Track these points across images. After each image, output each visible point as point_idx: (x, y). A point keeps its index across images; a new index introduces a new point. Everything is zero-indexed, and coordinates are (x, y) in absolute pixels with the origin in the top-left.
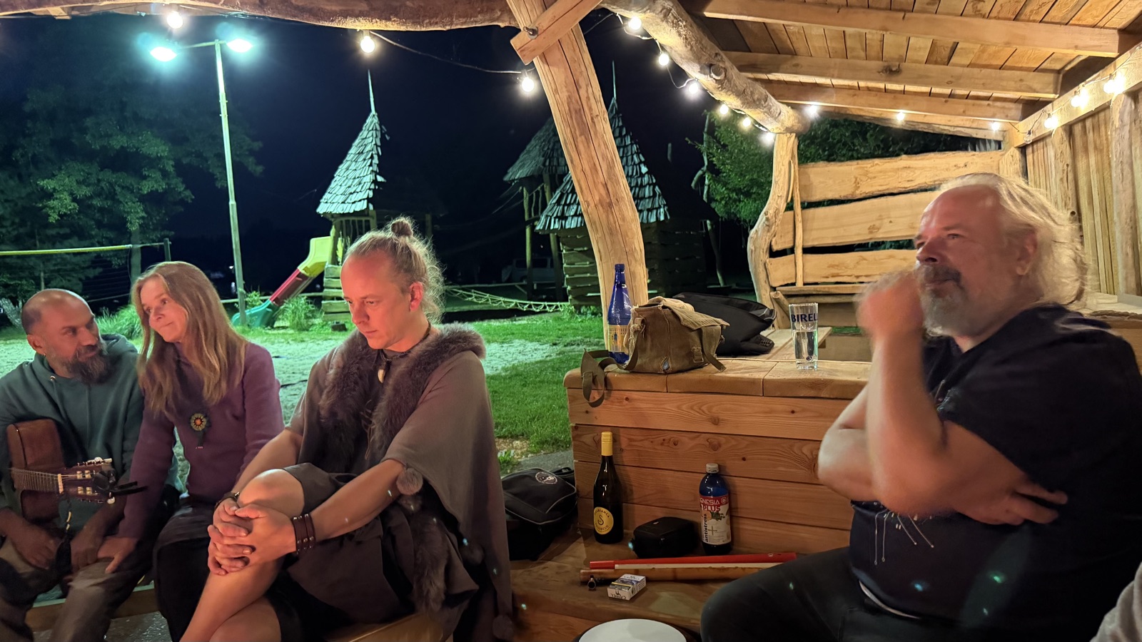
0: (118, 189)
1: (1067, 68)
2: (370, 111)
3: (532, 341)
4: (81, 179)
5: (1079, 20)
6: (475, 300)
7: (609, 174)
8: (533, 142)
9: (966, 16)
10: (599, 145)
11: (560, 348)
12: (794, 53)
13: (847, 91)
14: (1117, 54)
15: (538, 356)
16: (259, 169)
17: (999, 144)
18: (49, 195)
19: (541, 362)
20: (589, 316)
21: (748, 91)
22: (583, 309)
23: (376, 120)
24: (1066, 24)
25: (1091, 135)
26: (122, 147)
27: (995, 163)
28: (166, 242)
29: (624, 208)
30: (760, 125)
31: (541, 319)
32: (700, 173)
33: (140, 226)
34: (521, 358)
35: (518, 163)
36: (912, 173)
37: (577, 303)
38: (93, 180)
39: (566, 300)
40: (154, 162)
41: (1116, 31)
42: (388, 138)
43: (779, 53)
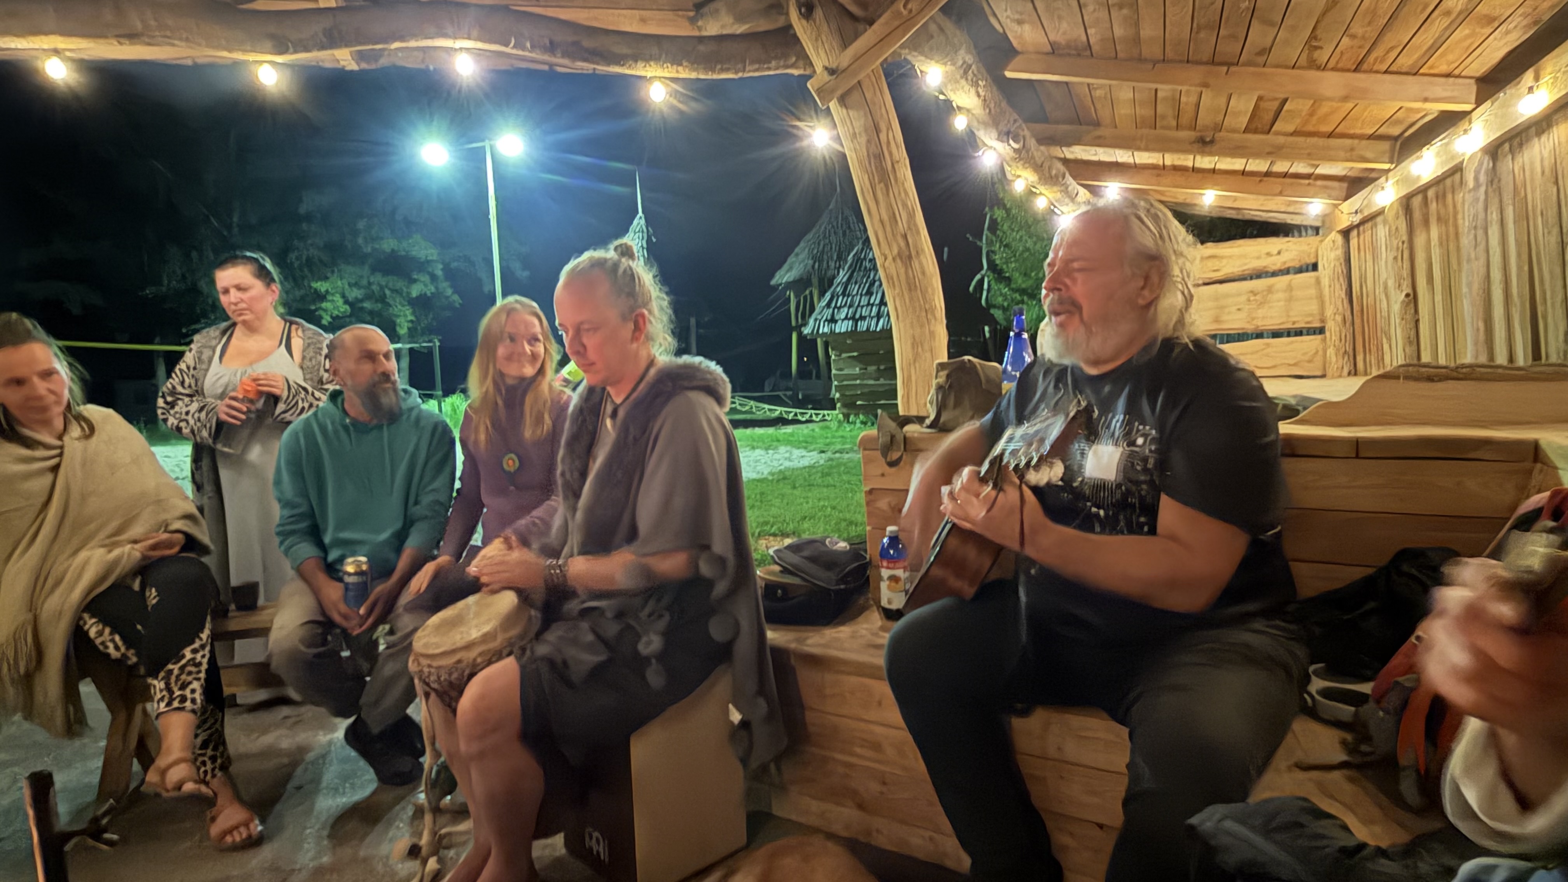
0: (388, 292)
1: (1407, 134)
2: (637, 212)
3: (799, 448)
4: (353, 281)
5: (1431, 67)
6: (739, 407)
7: (909, 222)
8: (802, 244)
9: (1299, 68)
10: (900, 193)
11: (829, 455)
12: (1097, 124)
13: (1150, 171)
14: (1474, 106)
15: (805, 462)
16: (526, 274)
17: (1317, 230)
18: (321, 297)
19: (809, 467)
20: (858, 425)
21: (1046, 165)
22: (852, 418)
23: (643, 222)
24: (1415, 74)
25: (1433, 206)
26: (393, 250)
27: (1313, 250)
28: (434, 343)
29: (924, 261)
30: (1055, 207)
31: (807, 427)
32: (978, 277)
33: (409, 329)
34: (787, 464)
35: (786, 267)
36: (1217, 263)
37: (845, 411)
38: (364, 282)
39: (834, 408)
40: (423, 266)
41: (1473, 81)
42: (654, 240)
43: (1081, 124)
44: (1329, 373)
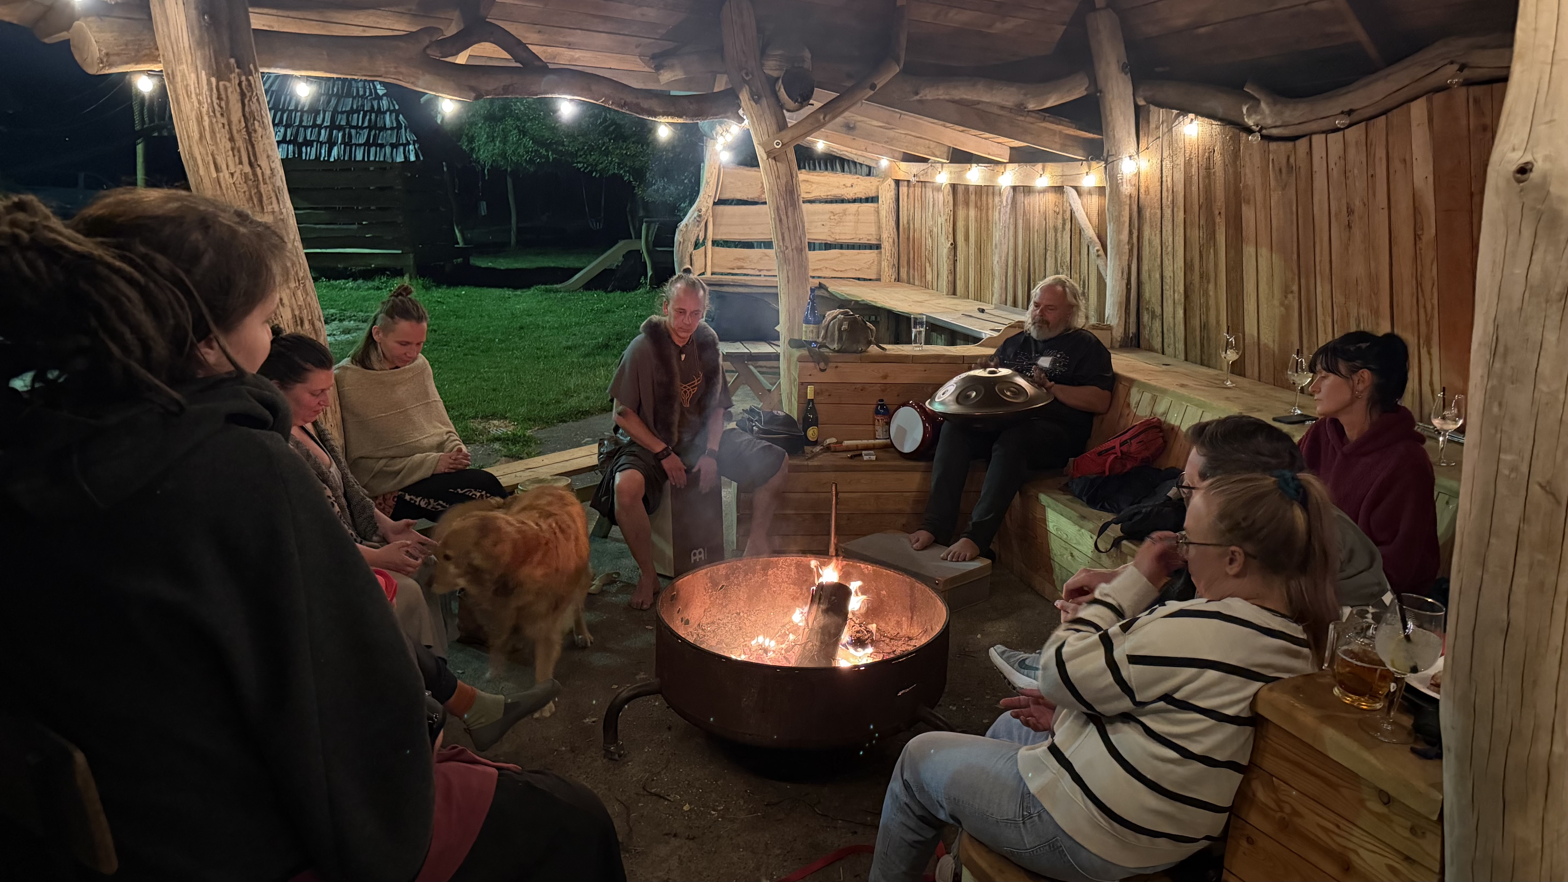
14: (1007, 161)
25: (973, 199)
27: (875, 188)
41: (1009, 148)
44: (883, 278)
